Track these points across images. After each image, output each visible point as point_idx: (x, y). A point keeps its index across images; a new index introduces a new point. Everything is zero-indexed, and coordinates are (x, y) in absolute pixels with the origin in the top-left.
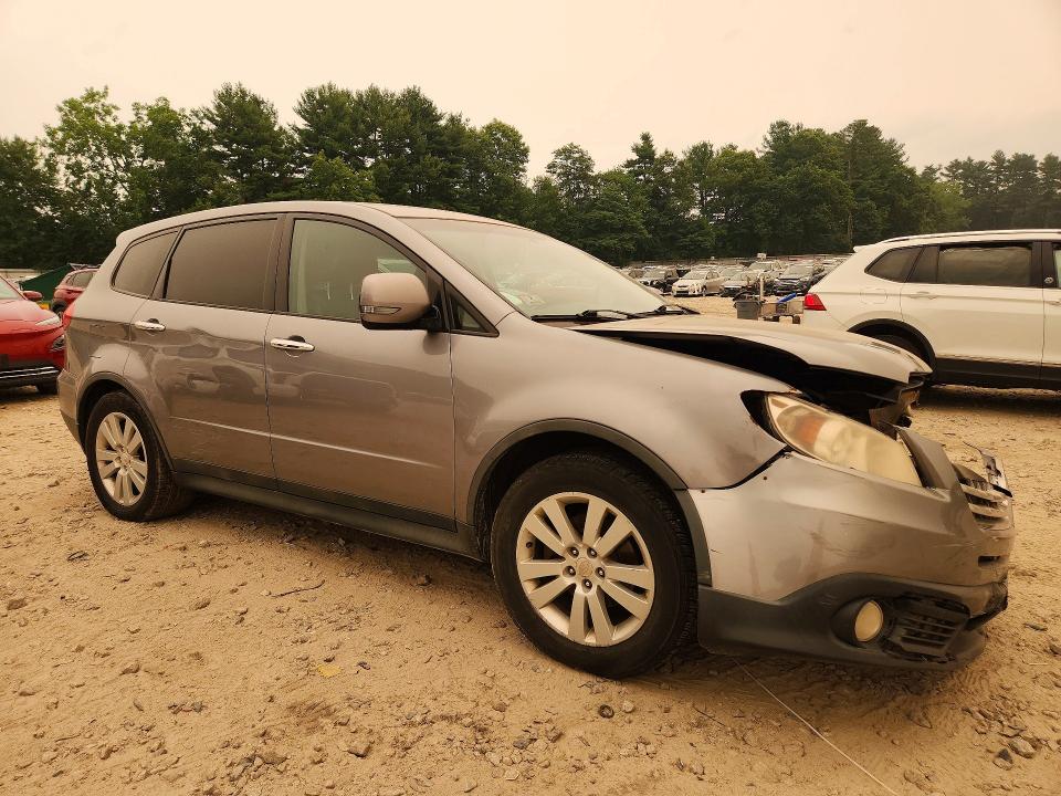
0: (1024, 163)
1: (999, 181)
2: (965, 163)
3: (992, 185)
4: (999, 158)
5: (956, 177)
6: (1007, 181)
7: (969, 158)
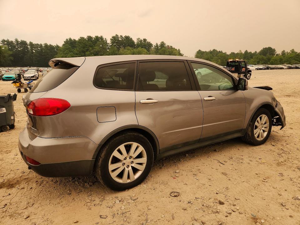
0: (23, 43)
1: (18, 47)
2: (7, 41)
3: (16, 48)
4: (16, 40)
5: (5, 44)
6: (20, 47)
7: (8, 39)
